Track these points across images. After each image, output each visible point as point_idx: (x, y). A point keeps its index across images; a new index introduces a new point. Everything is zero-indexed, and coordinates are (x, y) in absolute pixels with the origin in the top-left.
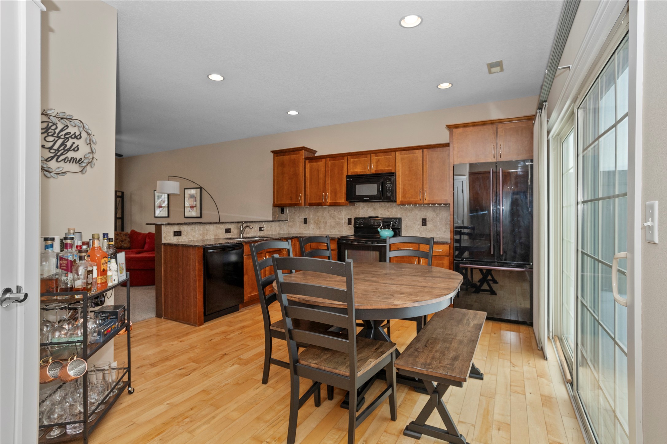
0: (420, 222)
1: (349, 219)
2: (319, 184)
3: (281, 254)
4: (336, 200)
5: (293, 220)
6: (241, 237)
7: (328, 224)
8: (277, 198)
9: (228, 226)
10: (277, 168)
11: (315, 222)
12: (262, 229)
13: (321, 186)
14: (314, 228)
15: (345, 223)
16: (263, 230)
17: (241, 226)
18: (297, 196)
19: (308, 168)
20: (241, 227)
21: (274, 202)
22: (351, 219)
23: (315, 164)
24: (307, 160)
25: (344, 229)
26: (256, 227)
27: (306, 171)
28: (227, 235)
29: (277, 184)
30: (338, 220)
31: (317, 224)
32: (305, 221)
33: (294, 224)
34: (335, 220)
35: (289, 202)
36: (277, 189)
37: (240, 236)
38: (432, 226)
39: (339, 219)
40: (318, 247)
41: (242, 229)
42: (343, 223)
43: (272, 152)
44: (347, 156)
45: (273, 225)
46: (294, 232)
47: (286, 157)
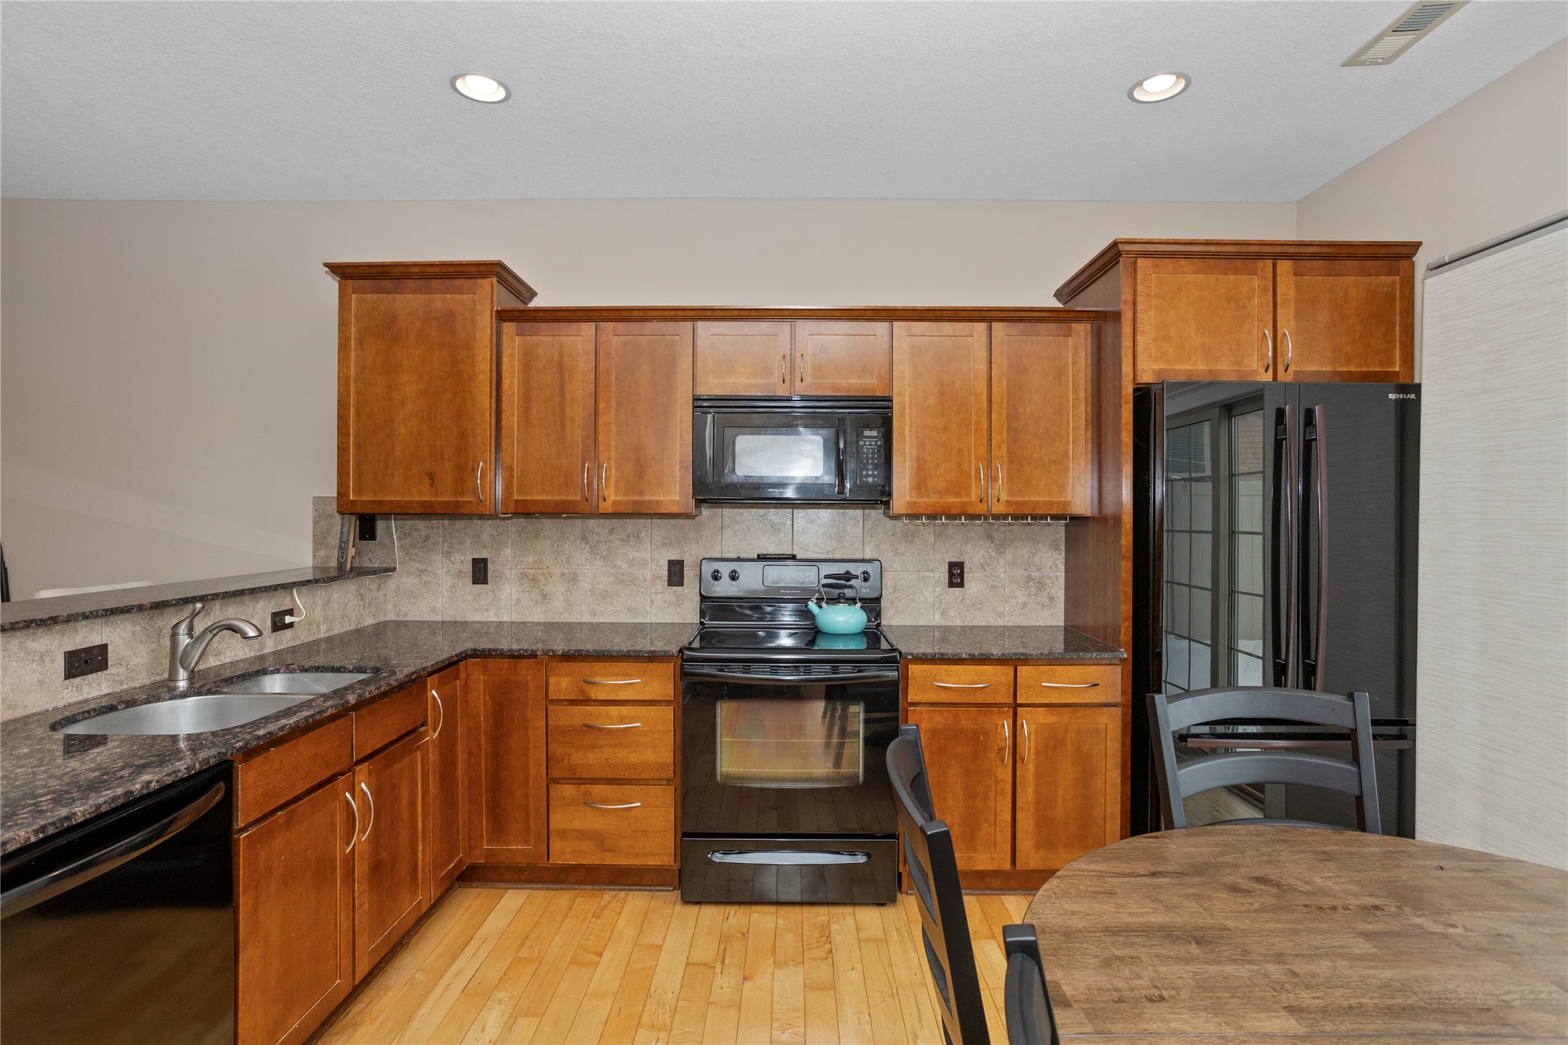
0: (943, 574)
1: (671, 563)
2: (563, 424)
3: (418, 748)
4: (641, 493)
5: (421, 567)
6: (182, 684)
7: (585, 584)
8: (359, 475)
9: (85, 637)
10: (360, 342)
11: (524, 575)
12: (288, 619)
13: (577, 434)
14: (519, 601)
15: (655, 577)
16: (291, 625)
17: (176, 626)
18: (463, 470)
19: (512, 356)
20: (183, 629)
21: (342, 494)
22: (681, 563)
23: (546, 339)
24: (504, 321)
25: (652, 602)
26: (262, 611)
27: (505, 367)
28: (79, 689)
29: (358, 415)
30: (625, 566)
31: (532, 581)
32: (480, 572)
33: (426, 583)
34: (615, 567)
35: (419, 494)
36: (357, 436)
37: (173, 677)
38: (981, 586)
39: (631, 563)
40: (583, 692)
41: (184, 641)
42: (649, 578)
43: (334, 269)
44: (694, 319)
45: (336, 596)
46: (425, 617)
47: (408, 302)
